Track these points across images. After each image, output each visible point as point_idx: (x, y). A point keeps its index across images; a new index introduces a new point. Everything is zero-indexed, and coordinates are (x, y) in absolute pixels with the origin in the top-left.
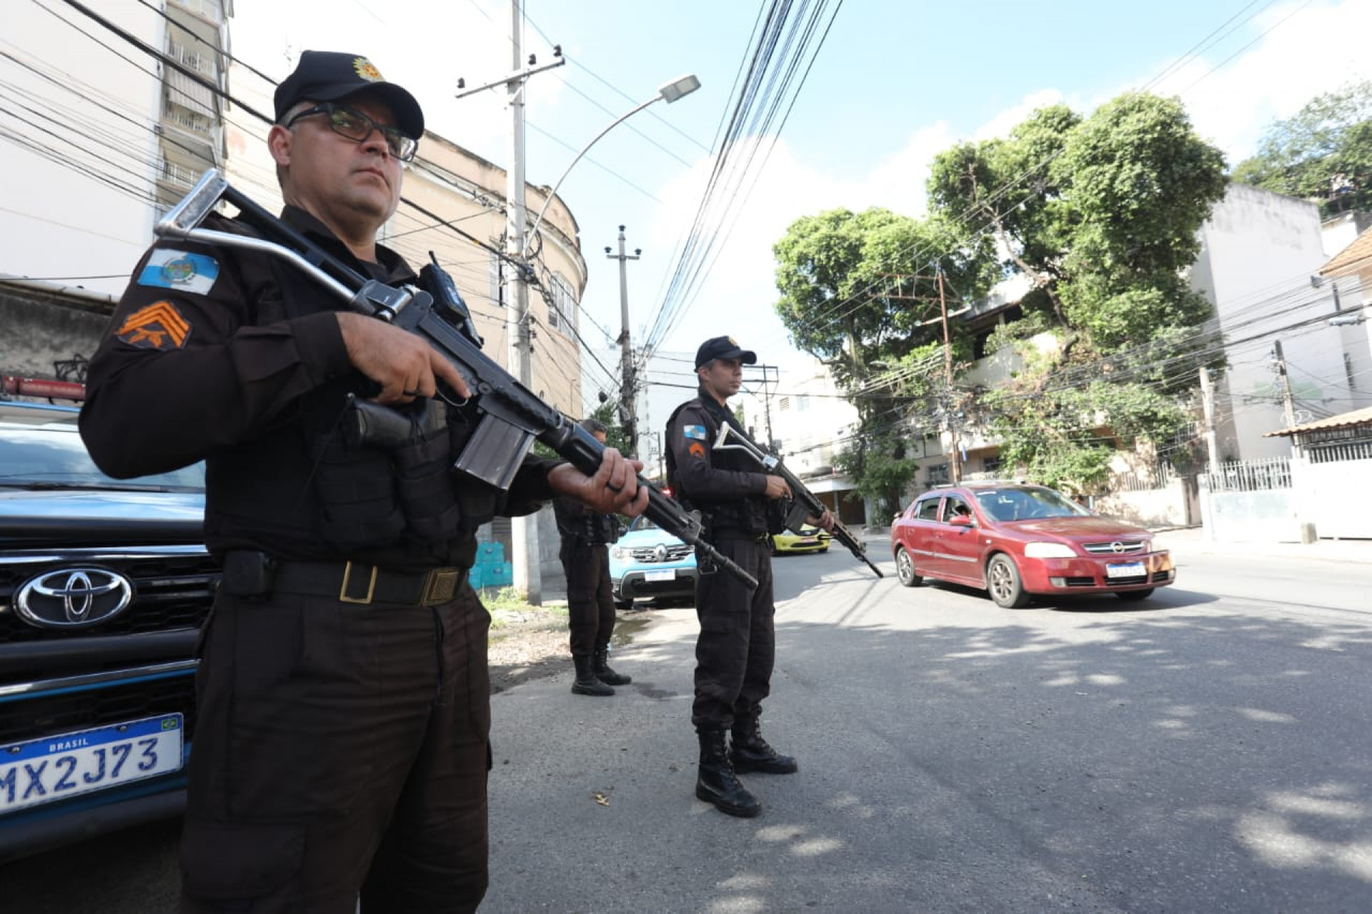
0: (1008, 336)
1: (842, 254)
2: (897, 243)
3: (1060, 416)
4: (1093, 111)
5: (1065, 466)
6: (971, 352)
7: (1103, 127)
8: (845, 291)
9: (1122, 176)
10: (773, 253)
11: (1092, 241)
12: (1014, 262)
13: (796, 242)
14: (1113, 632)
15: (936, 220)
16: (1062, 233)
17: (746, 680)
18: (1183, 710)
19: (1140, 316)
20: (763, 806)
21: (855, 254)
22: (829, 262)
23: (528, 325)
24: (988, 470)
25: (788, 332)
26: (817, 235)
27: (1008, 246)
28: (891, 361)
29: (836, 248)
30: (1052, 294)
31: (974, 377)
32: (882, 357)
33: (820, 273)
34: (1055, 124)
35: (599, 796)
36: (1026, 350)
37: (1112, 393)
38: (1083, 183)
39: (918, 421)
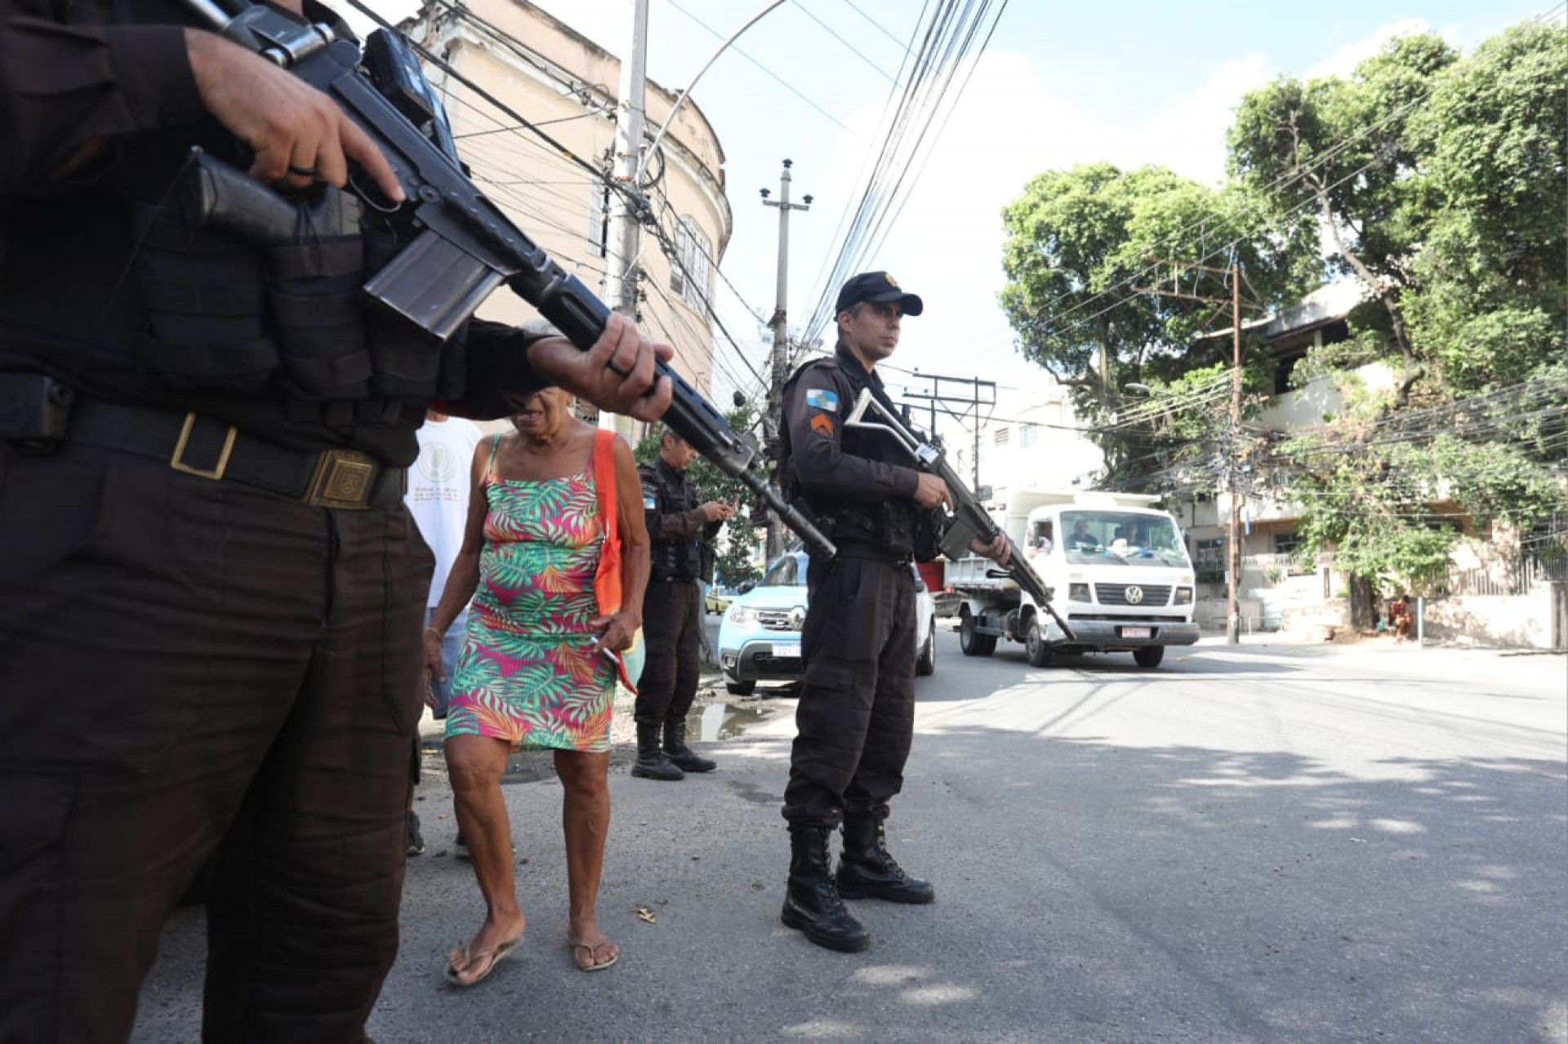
0: (1325, 363)
1: (1099, 228)
2: (1178, 219)
3: (1388, 483)
4: (1477, 46)
5: (1389, 551)
6: (1270, 381)
7: (1488, 70)
8: (1100, 280)
9: (1508, 142)
10: (1002, 220)
11: (1456, 234)
12: (1343, 258)
13: (1036, 206)
14: (1420, 770)
15: (1238, 189)
16: (1415, 220)
17: (861, 762)
18: (1498, 871)
19: (1513, 348)
20: (874, 940)
21: (1117, 228)
22: (1079, 238)
23: (636, 281)
24: (1280, 551)
25: (1015, 334)
26: (1064, 199)
27: (1336, 233)
28: (1156, 386)
29: (1091, 219)
30: (1391, 306)
31: (1271, 418)
32: (1144, 380)
33: (1066, 253)
34: (1419, 61)
35: (644, 911)
36: (1347, 384)
37: (1464, 453)
38: (1449, 150)
39: (1186, 473)
